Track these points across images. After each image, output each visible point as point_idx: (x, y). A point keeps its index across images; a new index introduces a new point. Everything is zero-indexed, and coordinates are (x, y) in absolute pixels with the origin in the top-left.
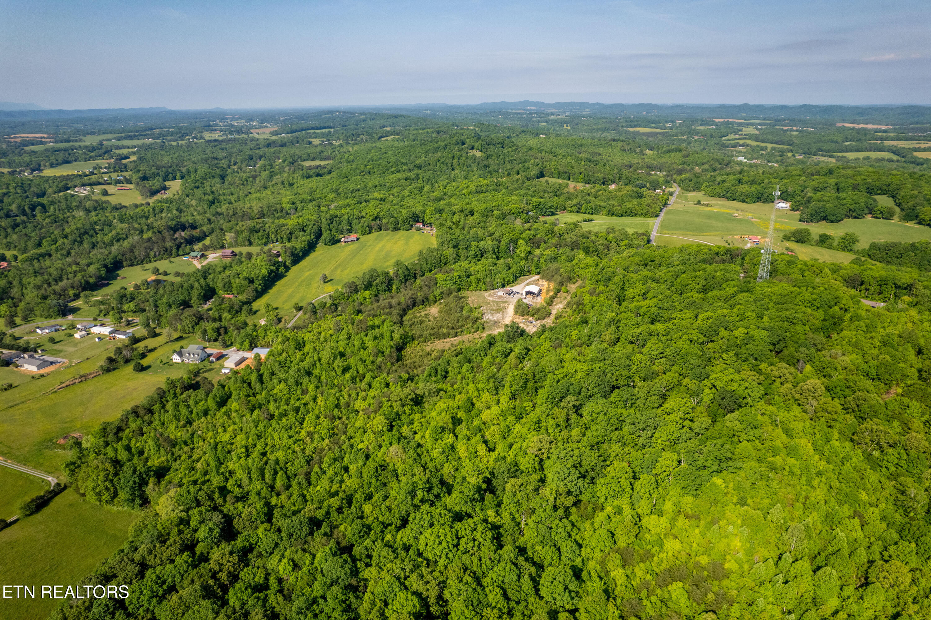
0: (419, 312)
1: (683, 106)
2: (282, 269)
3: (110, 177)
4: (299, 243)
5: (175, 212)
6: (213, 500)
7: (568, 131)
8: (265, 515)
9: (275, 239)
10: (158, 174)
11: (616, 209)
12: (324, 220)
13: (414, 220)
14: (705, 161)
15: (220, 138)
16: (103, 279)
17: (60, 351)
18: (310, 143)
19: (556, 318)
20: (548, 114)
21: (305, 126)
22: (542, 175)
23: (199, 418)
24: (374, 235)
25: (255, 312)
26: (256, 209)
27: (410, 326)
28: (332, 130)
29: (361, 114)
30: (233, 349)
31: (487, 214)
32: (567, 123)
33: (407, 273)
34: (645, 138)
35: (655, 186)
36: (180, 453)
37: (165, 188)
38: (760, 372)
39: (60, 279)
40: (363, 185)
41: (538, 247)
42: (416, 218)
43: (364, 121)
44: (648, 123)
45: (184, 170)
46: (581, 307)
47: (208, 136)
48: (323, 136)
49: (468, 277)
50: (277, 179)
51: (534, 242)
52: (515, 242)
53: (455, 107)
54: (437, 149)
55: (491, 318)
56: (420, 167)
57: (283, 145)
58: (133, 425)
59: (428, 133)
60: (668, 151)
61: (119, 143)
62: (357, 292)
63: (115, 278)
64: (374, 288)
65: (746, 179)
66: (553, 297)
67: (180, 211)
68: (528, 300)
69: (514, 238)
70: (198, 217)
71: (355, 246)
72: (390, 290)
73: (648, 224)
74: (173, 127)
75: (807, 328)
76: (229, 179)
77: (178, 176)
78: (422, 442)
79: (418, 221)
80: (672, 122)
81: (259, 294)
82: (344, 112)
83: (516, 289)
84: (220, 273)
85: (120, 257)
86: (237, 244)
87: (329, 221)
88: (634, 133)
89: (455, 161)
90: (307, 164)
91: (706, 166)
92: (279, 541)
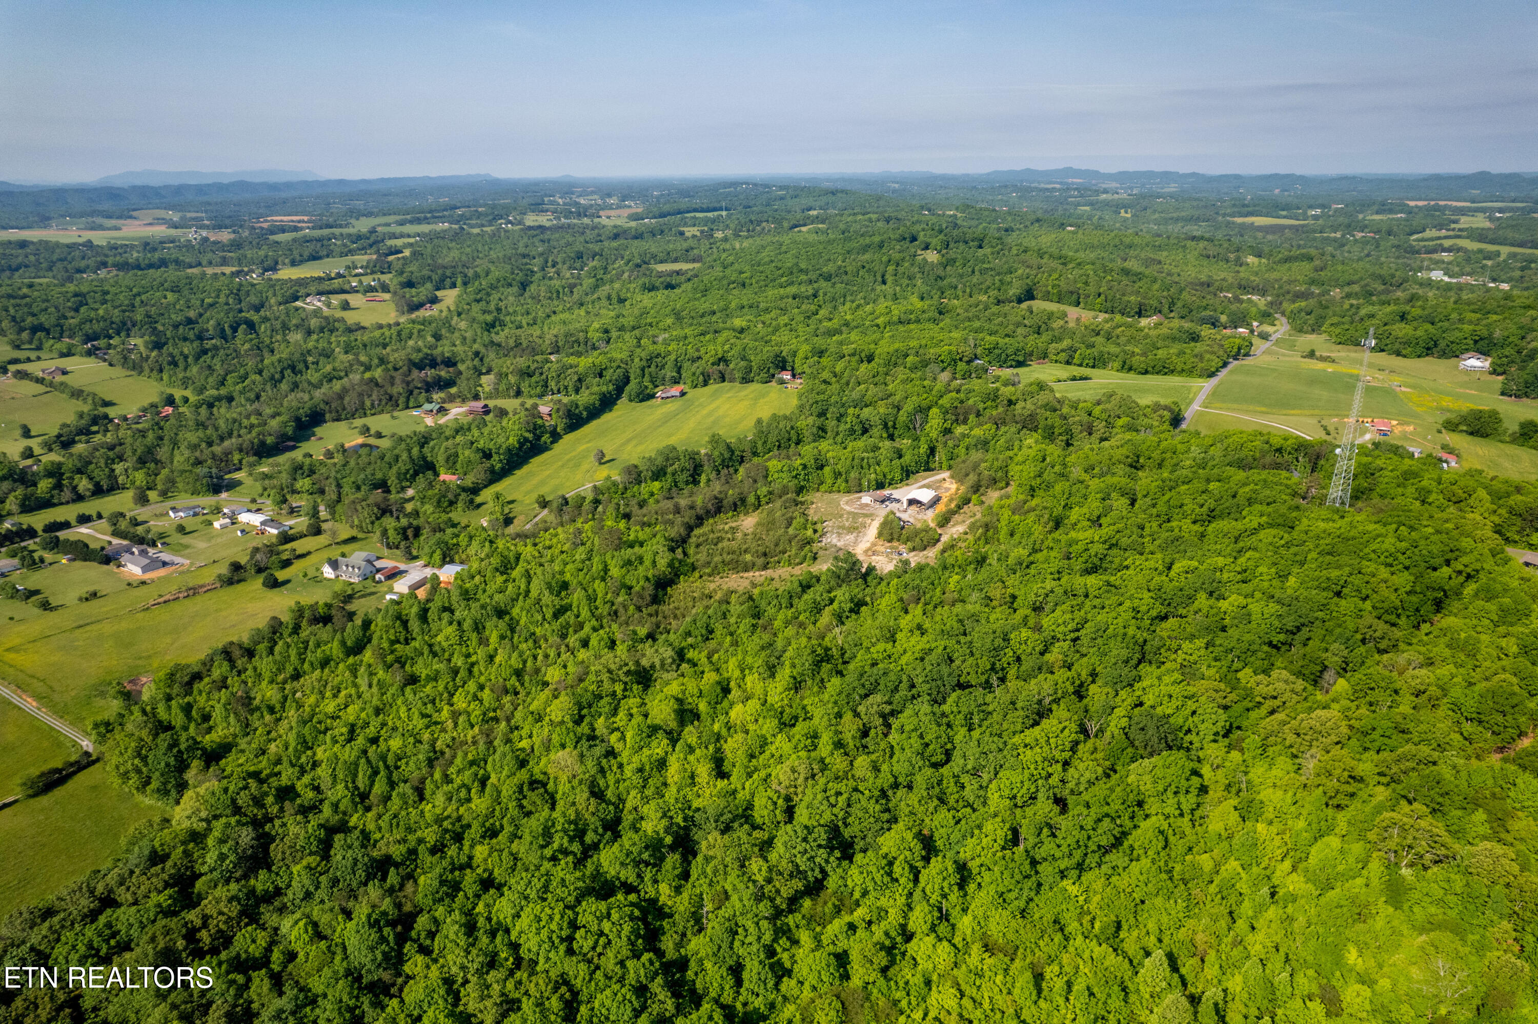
0: (723, 523)
1: (1354, 178)
2: (546, 438)
3: (361, 282)
4: (585, 398)
5: (429, 339)
6: (263, 806)
7: (1125, 220)
8: (320, 841)
9: (555, 389)
10: (430, 278)
11: (1136, 361)
12: (637, 360)
13: (777, 367)
14: (1356, 277)
15: (548, 224)
16: (290, 439)
17: (187, 547)
18: (682, 233)
19: (944, 551)
20: (1097, 192)
21: (683, 206)
22: (1029, 295)
23: (314, 669)
24: (712, 387)
25: (479, 506)
26: (549, 338)
27: (698, 546)
28: (724, 213)
29: (781, 188)
30: (420, 563)
31: (894, 361)
32: (1126, 207)
33: (727, 455)
34: (1260, 235)
35: (1239, 320)
36: (257, 724)
37: (434, 300)
38: (1234, 685)
39: (230, 435)
40: (722, 304)
41: (965, 422)
42: (782, 364)
43: (782, 198)
44: (1274, 208)
45: (470, 273)
46: (990, 533)
47: (531, 220)
48: (706, 221)
49: (821, 467)
50: (605, 290)
51: (959, 415)
52: (923, 410)
53: (944, 177)
54: (865, 249)
55: (835, 541)
56: (828, 278)
57: (638, 236)
58: (216, 673)
59: (870, 220)
60: (1287, 260)
61: (398, 229)
62: (639, 483)
63: (308, 439)
64: (669, 478)
65: (1416, 312)
66: (954, 513)
67: (437, 337)
68: (910, 516)
69: (924, 404)
70: (460, 349)
71: (671, 407)
72: (696, 482)
73: (1189, 389)
74: (485, 205)
75: (1368, 605)
76: (533, 288)
77: (459, 282)
78: (618, 747)
79: (784, 369)
80: (1322, 206)
81: (495, 476)
82: (755, 185)
83: (896, 494)
84: (447, 439)
85: (322, 406)
86: (496, 393)
87: (644, 363)
88: (1243, 226)
89: (891, 268)
90: (661, 268)
91: (1356, 288)
92: (312, 889)
